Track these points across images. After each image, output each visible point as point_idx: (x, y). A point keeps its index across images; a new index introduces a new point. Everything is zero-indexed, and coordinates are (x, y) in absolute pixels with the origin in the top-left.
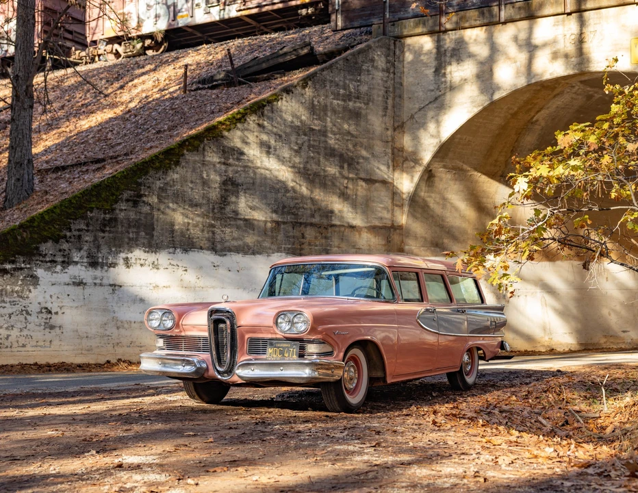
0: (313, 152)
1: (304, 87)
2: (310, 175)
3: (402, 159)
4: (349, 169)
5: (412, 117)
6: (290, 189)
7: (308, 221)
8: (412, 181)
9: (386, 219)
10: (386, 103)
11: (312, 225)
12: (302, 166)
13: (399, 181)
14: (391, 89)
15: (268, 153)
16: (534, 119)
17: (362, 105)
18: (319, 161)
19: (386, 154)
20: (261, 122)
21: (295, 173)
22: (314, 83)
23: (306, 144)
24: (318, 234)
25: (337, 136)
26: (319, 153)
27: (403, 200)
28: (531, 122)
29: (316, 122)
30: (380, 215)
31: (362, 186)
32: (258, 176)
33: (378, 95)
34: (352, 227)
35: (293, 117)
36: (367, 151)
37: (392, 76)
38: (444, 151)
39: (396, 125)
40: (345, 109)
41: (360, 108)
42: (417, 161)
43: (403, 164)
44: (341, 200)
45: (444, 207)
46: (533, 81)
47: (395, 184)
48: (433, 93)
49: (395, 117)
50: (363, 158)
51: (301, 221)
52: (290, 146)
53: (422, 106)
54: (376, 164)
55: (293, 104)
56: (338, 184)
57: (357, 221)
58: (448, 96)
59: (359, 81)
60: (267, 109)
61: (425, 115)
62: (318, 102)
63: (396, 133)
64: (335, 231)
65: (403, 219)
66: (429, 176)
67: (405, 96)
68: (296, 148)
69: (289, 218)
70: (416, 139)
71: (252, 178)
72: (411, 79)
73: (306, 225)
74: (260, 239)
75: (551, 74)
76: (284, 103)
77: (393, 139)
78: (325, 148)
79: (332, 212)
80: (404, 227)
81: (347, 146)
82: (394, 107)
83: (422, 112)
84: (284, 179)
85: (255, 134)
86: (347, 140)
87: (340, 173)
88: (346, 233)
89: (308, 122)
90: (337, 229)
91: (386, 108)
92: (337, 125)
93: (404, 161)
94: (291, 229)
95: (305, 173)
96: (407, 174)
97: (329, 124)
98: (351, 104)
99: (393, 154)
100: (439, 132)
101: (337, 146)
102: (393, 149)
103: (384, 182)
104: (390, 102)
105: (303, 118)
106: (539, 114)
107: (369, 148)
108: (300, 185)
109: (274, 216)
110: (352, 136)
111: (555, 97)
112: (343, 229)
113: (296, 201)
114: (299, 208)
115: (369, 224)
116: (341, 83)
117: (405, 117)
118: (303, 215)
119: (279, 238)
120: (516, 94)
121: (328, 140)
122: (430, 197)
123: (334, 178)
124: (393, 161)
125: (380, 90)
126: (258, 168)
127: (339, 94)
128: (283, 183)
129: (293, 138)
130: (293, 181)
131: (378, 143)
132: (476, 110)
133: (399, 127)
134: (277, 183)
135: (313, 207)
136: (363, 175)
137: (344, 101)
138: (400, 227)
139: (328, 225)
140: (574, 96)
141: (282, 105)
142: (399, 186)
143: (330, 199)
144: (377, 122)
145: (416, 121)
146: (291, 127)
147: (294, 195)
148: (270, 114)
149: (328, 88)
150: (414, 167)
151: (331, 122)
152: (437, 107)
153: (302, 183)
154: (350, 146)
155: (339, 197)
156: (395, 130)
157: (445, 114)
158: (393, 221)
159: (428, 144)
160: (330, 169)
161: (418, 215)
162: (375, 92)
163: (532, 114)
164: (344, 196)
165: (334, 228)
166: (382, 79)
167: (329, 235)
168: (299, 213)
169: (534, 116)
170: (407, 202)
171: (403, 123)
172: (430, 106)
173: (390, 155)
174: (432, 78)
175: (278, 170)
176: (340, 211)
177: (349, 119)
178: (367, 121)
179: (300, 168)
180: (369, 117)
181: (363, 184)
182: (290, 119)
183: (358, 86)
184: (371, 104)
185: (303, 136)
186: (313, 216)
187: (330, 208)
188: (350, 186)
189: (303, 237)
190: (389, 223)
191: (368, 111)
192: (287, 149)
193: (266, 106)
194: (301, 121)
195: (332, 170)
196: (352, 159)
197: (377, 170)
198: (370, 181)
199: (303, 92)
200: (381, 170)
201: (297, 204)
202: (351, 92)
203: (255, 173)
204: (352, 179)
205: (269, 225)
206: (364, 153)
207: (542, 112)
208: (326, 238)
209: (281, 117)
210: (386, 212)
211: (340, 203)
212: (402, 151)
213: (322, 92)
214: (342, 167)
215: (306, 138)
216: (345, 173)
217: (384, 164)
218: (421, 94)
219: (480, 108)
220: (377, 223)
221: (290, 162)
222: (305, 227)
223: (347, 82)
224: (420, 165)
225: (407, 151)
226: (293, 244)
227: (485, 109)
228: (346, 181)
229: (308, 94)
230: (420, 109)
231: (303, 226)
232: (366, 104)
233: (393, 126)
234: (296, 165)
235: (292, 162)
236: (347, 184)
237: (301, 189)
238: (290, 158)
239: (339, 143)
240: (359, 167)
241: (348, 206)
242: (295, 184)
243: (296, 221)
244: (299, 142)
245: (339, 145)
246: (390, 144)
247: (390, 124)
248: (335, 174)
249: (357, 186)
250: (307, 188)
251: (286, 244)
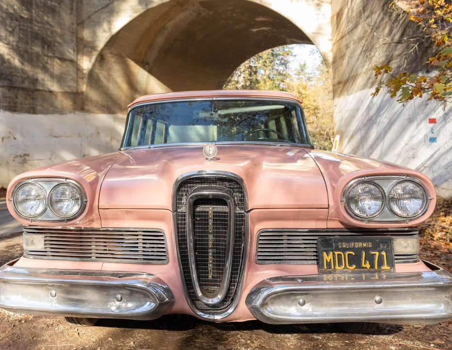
0: (23, 35)
2: (20, 51)
3: (83, 47)
4: (48, 50)
5: (89, 17)
6: (6, 60)
7: (20, 86)
8: (90, 61)
9: (73, 87)
10: (72, 5)
11: (23, 89)
12: (15, 44)
13: (81, 61)
17: (57, 4)
18: (27, 41)
19: (72, 41)
21: (10, 49)
23: (18, 28)
24: (27, 96)
25: (40, 25)
26: (27, 36)
27: (84, 74)
28: (164, 28)
29: (24, 11)
30: (69, 84)
31: (57, 63)
34: (51, 92)
35: (7, 5)
36: (61, 38)
38: (113, 41)
39: (79, 21)
40: (45, 5)
41: (55, 6)
42: (94, 48)
44: (43, 72)
45: (109, 80)
47: (78, 62)
48: (104, 2)
49: (78, 16)
50: (58, 42)
51: (15, 85)
52: (5, 27)
53: (97, 10)
54: (66, 48)
56: (41, 60)
57: (55, 87)
58: (115, 4)
61: (99, 16)
63: (79, 27)
65: (84, 88)
66: (101, 58)
67: (84, 2)
68: (10, 29)
69: (6, 83)
70: (94, 34)
73: (18, 88)
77: (77, 31)
78: (32, 33)
79: (37, 80)
80: (84, 93)
81: (47, 33)
82: (77, 8)
83: (97, 14)
86: (47, 28)
87: (42, 52)
88: (46, 96)
89: (18, 11)
90: (40, 93)
91: (72, 9)
92: (40, 16)
93: (84, 48)
94: (7, 91)
95: (16, 50)
96: (87, 57)
97: (34, 15)
98: (49, 2)
99: (77, 42)
100: (110, 28)
101: (39, 32)
102: (77, 38)
103: (72, 61)
104: (74, 4)
105: (15, 7)
106: (169, 23)
107: (62, 36)
108: (14, 58)
110: (50, 25)
112: (44, 93)
113: (11, 70)
114: (13, 76)
115: (62, 90)
117: (84, 16)
118: (16, 81)
121: (33, 26)
122: (101, 73)
123: (38, 56)
124: (77, 47)
129: (8, 22)
130: (8, 54)
131: (67, 32)
132: (135, 15)
133: (81, 24)
135: (23, 76)
136: (57, 55)
138: (82, 93)
139: (34, 90)
140: (192, 12)
142: (81, 65)
143: (36, 70)
144: (66, 18)
145: (93, 20)
146: (6, 13)
147: (9, 65)
150: (91, 52)
151: (35, 13)
152: (107, 12)
153: (15, 56)
154: (49, 33)
155: (42, 70)
156: (78, 25)
157: (113, 16)
158: (77, 89)
159: (103, 37)
160: (35, 48)
161: (93, 85)
164: (45, 69)
165: (38, 92)
167: (35, 97)
168: (14, 80)
169: (166, 24)
170: (87, 76)
171: (83, 21)
172: (102, 10)
173: (75, 42)
176: (42, 80)
177: (48, 13)
178: (60, 16)
179: (13, 45)
180: (61, 14)
181: (58, 61)
182: (5, 7)
184: (62, 4)
185: (15, 22)
186: (23, 82)
187: (35, 77)
188: (49, 62)
189: (17, 98)
190: (75, 90)
191: (61, 9)
192: (3, 30)
194: (14, 10)
195: (37, 49)
196: (50, 42)
197: (67, 52)
198: (63, 59)
200: (69, 53)
201: (11, 72)
204: (51, 57)
206: (58, 39)
207: (171, 22)
208: (33, 99)
210: (72, 82)
211: (42, 74)
212: (83, 40)
214: (43, 48)
215: (18, 23)
216: (46, 52)
217: (71, 48)
218: (96, 1)
219: (138, 14)
220: (67, 90)
221: (6, 40)
222: (18, 90)
224: (96, 50)
225: (86, 41)
226: (9, 103)
227: (141, 16)
228: (46, 58)
230: (95, 12)
231: (16, 89)
232: (60, 4)
233: (77, 22)
234: (10, 43)
235: (8, 40)
236: (47, 60)
237: (14, 61)
238: (6, 37)
239: (41, 29)
240: (55, 49)
241: (48, 76)
242: (10, 57)
243: (11, 85)
244: (12, 25)
245: (41, 31)
246: (75, 34)
247: (74, 20)
248: (38, 52)
249: (54, 62)
250: (19, 61)
251: (3, 103)
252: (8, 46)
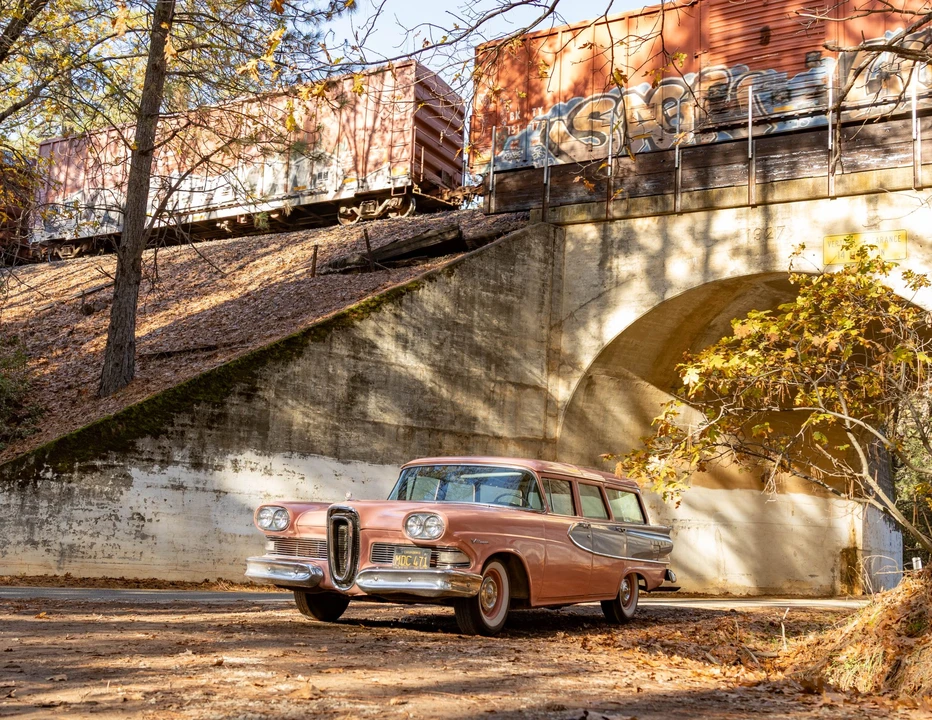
0: (456, 349)
1: (449, 276)
2: (452, 375)
3: (558, 362)
4: (496, 371)
5: (572, 315)
6: (428, 390)
7: (447, 428)
8: (569, 387)
9: (537, 430)
10: (543, 297)
11: (451, 433)
12: (442, 364)
13: (554, 388)
14: (548, 283)
15: (405, 348)
16: (712, 324)
17: (515, 299)
18: (463, 360)
19: (540, 356)
20: (398, 312)
21: (434, 372)
22: (461, 272)
23: (449, 339)
24: (457, 444)
25: (485, 333)
26: (463, 351)
27: (558, 409)
28: (708, 327)
29: (461, 315)
30: (531, 425)
31: (511, 391)
32: (392, 373)
33: (533, 288)
34: (498, 438)
35: (435, 308)
36: (519, 352)
37: (550, 267)
38: (606, 355)
39: (553, 323)
40: (495, 302)
41: (513, 302)
42: (576, 366)
43: (559, 368)
44: (486, 406)
45: (605, 419)
46: (711, 280)
47: (549, 390)
48: (596, 289)
49: (552, 314)
50: (514, 359)
51: (439, 427)
52: (430, 341)
53: (584, 303)
54: (528, 367)
55: (436, 294)
56: (484, 387)
57: (504, 431)
58: (613, 292)
59: (513, 271)
60: (405, 299)
61: (587, 313)
62: (465, 292)
63: (552, 332)
64: (477, 442)
65: (557, 430)
66: (588, 383)
67: (565, 291)
68: (437, 344)
69: (425, 424)
70: (574, 339)
71: (385, 376)
72: (572, 272)
73: (445, 432)
74: (391, 446)
75: (732, 273)
76: (426, 292)
77: (549, 338)
78: (471, 346)
79: (475, 419)
80: (558, 441)
81: (495, 345)
82: (551, 302)
83: (583, 310)
84: (422, 379)
85: (391, 325)
86: (496, 338)
87: (486, 375)
88: (490, 445)
89: (453, 315)
90: (480, 439)
91: (541, 304)
92: (486, 319)
93: (560, 365)
94: (426, 436)
95: (445, 372)
96: (564, 379)
97: (476, 319)
98: (502, 296)
99: (548, 356)
100: (600, 333)
101: (483, 344)
102: (548, 350)
103: (537, 388)
104: (547, 297)
105: (447, 310)
106: (717, 318)
107: (521, 348)
108: (440, 386)
109: (408, 420)
110: (502, 333)
111: (735, 299)
112: (487, 440)
113: (435, 405)
114: (438, 413)
115: (518, 435)
116: (492, 273)
117: (564, 314)
118: (441, 421)
119: (412, 446)
120: (690, 293)
121: (474, 336)
122: (589, 407)
123: (479, 380)
124: (548, 364)
125: (536, 283)
126: (392, 364)
127: (488, 285)
128: (421, 383)
129: (434, 333)
130: (431, 381)
131: (532, 342)
132: (645, 310)
133: (557, 326)
134: (414, 383)
135: (453, 413)
136: (512, 379)
137: (495, 293)
138: (554, 441)
139: (470, 434)
140: (758, 299)
141: (423, 293)
142: (554, 393)
143: (474, 404)
144: (531, 319)
145: (576, 320)
146: (433, 319)
147: (432, 397)
148: (409, 304)
149: (476, 277)
150: (571, 372)
151: (479, 316)
152: (600, 305)
153: (442, 384)
154: (499, 345)
155: (484, 402)
156: (551, 328)
157: (609, 312)
158: (545, 433)
159: (588, 345)
160: (474, 370)
161: (575, 428)
162: (530, 284)
163: (710, 317)
164: (489, 401)
165: (476, 438)
166: (539, 271)
167: (471, 445)
168: (438, 419)
169: (711, 320)
170: (562, 412)
171: (561, 321)
172: (593, 303)
173: (545, 357)
174: (596, 272)
175: (415, 369)
176: (484, 419)
177: (500, 313)
178: (520, 317)
179: (440, 367)
180: (522, 313)
181: (513, 389)
182: (431, 310)
183: (511, 277)
184: (525, 298)
185: (445, 331)
186: (452, 422)
187: (473, 414)
188: (498, 390)
189: (441, 446)
190: (540, 435)
191: (522, 306)
192: (426, 344)
193: (404, 294)
194: (444, 314)
195: (477, 371)
196: (501, 359)
197: (529, 374)
198: (520, 386)
199: (448, 280)
200: (534, 374)
201: (435, 407)
202: (502, 283)
203: (388, 370)
204: (500, 382)
205: (402, 430)
206: (515, 353)
207: (721, 316)
208: (467, 448)
209: (421, 307)
210: (537, 422)
211: (485, 410)
212: (559, 353)
213: (469, 282)
214: (489, 368)
215: (449, 333)
216: (492, 374)
217: (537, 368)
218: (583, 289)
219: (650, 308)
220: (526, 435)
221: (429, 359)
222: (444, 435)
223: (499, 271)
224: (579, 370)
225: (564, 354)
226: (429, 454)
227: (655, 309)
228: (493, 385)
229: (453, 283)
230: (581, 307)
231: (440, 434)
232: (520, 298)
233: (550, 324)
234: (436, 363)
235: (432, 360)
236: (494, 387)
237: (441, 391)
238: (430, 355)
239: (487, 340)
240: (508, 369)
241: (495, 413)
242: (434, 384)
243: (433, 427)
244: (441, 337)
245: (486, 343)
246: (545, 344)
247: (545, 322)
248: (480, 376)
249: (506, 390)
250: (448, 390)
252: (432, 368)
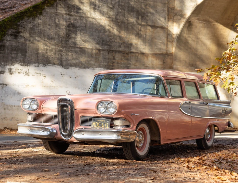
0: (121, 9)
2: (119, 22)
3: (173, 14)
4: (142, 20)
6: (107, 30)
7: (117, 50)
8: (179, 27)
9: (163, 49)
11: (119, 52)
13: (171, 27)
15: (95, 9)
18: (124, 14)
19: (164, 11)
21: (110, 21)
23: (117, 4)
24: (123, 57)
26: (124, 10)
27: (173, 38)
30: (159, 47)
31: (149, 30)
32: (88, 22)
34: (143, 54)
36: (153, 9)
38: (198, 10)
42: (182, 16)
44: (137, 38)
45: (197, 43)
47: (169, 29)
50: (151, 13)
51: (113, 49)
52: (108, 5)
54: (158, 17)
56: (135, 28)
57: (146, 50)
65: (173, 49)
66: (189, 24)
68: (111, 6)
69: (106, 47)
71: (85, 23)
73: (116, 52)
74: (89, 59)
77: (168, 2)
79: (131, 44)
81: (141, 6)
84: (103, 25)
87: (137, 22)
88: (139, 57)
90: (134, 55)
93: (174, 16)
94: (107, 54)
96: (176, 23)
99: (168, 11)
101: (135, 6)
102: (168, 8)
103: (162, 28)
107: (154, 7)
108: (113, 28)
109: (97, 46)
112: (137, 55)
113: (110, 38)
114: (112, 42)
115: (153, 52)
118: (114, 46)
119: (100, 59)
121: (130, 2)
122: (189, 37)
123: (133, 25)
124: (168, 15)
126: (88, 18)
128: (103, 27)
130: (109, 25)
131: (160, 4)
134: (99, 27)
135: (120, 41)
136: (150, 23)
138: (171, 54)
139: (129, 52)
142: (171, 30)
143: (131, 37)
147: (109, 34)
150: (180, 19)
153: (114, 27)
154: (143, 6)
155: (136, 36)
158: (167, 51)
159: (189, 5)
160: (130, 19)
161: (182, 48)
164: (138, 35)
165: (132, 54)
167: (129, 58)
168: (112, 45)
170: (176, 40)
173: (166, 12)
175: (100, 19)
176: (136, 44)
179: (113, 18)
181: (150, 28)
186: (120, 46)
187: (130, 42)
188: (143, 30)
189: (114, 59)
190: (165, 52)
192: (105, 7)
195: (132, 20)
196: (144, 13)
197: (159, 21)
198: (154, 27)
200: (161, 21)
201: (111, 39)
204: (144, 25)
205: (94, 51)
206: (151, 10)
208: (127, 59)
210: (163, 45)
211: (136, 40)
212: (174, 10)
214: (138, 18)
216: (140, 21)
217: (162, 17)
220: (158, 52)
221: (107, 14)
222: (116, 53)
224: (184, 18)
225: (176, 10)
226: (108, 63)
228: (140, 27)
231: (114, 52)
234: (111, 16)
235: (109, 15)
236: (141, 28)
237: (114, 31)
238: (107, 12)
239: (137, 4)
240: (148, 18)
241: (141, 41)
242: (110, 27)
243: (110, 49)
244: (113, 3)
245: (136, 5)
246: (167, 5)
248: (133, 22)
249: (147, 29)
250: (117, 30)
251: (104, 63)
252: (109, 19)
